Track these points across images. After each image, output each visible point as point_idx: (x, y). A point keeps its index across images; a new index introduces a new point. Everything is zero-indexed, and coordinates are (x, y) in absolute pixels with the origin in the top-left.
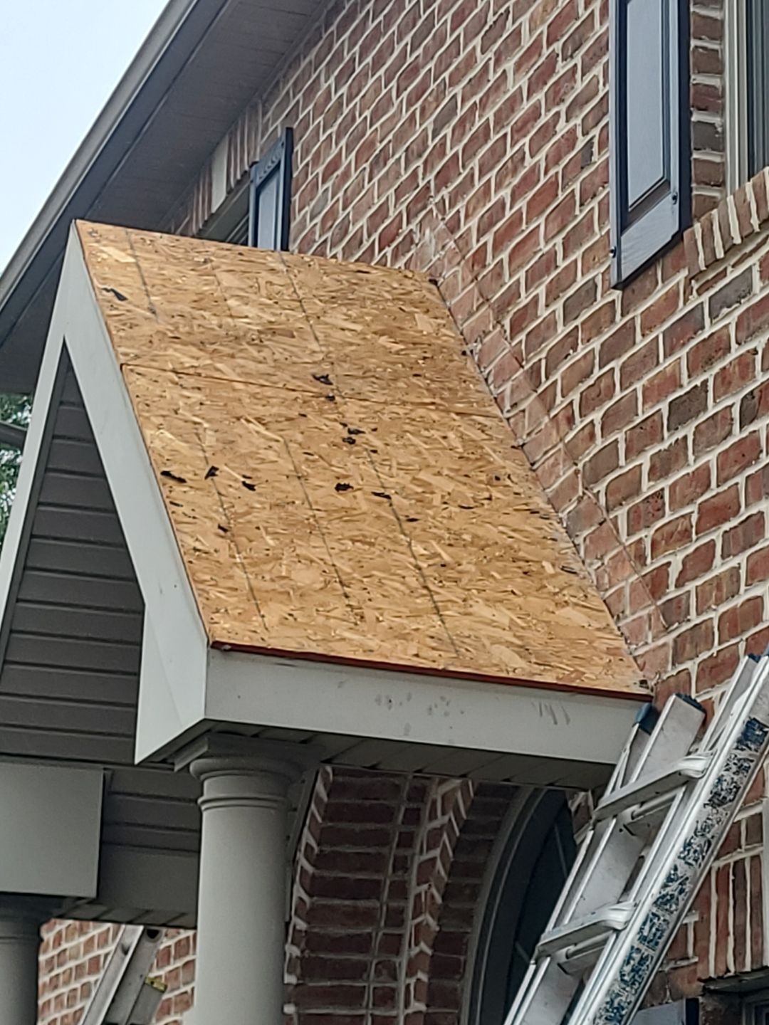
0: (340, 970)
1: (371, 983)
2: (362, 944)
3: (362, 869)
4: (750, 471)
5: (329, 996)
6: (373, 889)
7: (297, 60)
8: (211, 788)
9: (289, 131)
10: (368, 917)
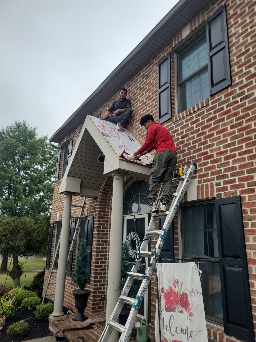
0: (104, 202)
1: (107, 204)
2: (107, 200)
3: (107, 191)
4: (183, 144)
5: (103, 205)
6: (108, 194)
7: (102, 106)
8: (115, 178)
9: (100, 113)
10: (107, 197)
